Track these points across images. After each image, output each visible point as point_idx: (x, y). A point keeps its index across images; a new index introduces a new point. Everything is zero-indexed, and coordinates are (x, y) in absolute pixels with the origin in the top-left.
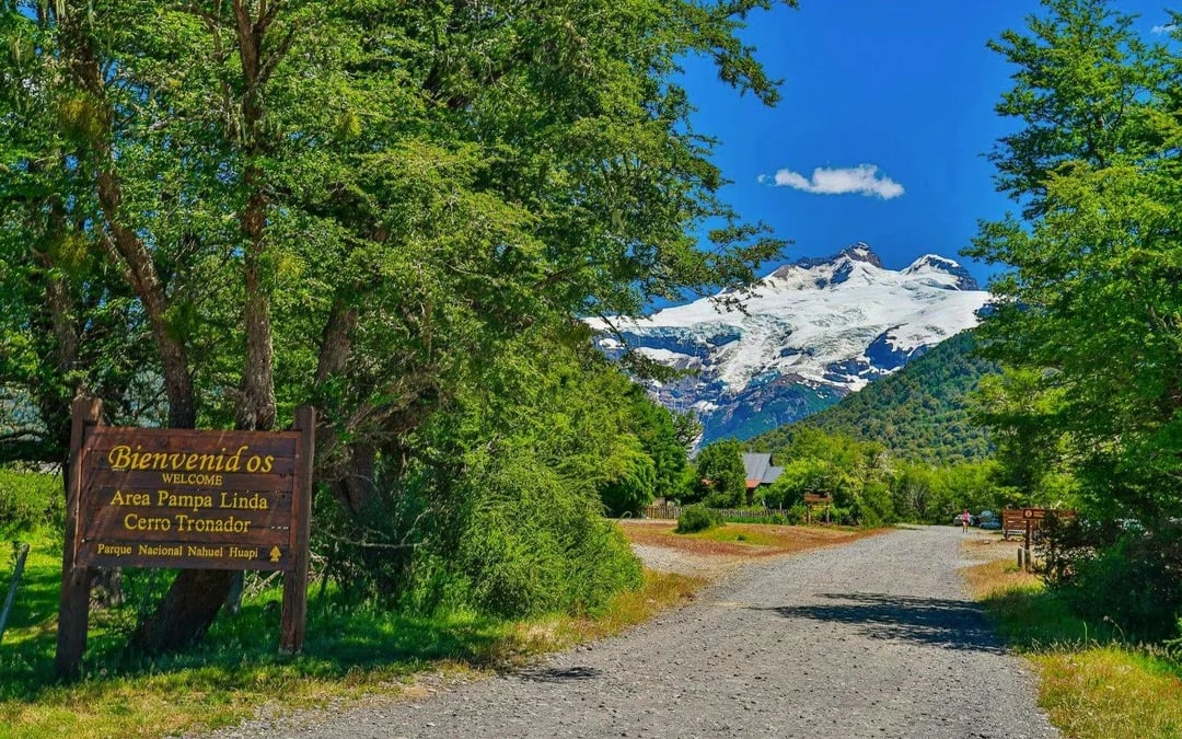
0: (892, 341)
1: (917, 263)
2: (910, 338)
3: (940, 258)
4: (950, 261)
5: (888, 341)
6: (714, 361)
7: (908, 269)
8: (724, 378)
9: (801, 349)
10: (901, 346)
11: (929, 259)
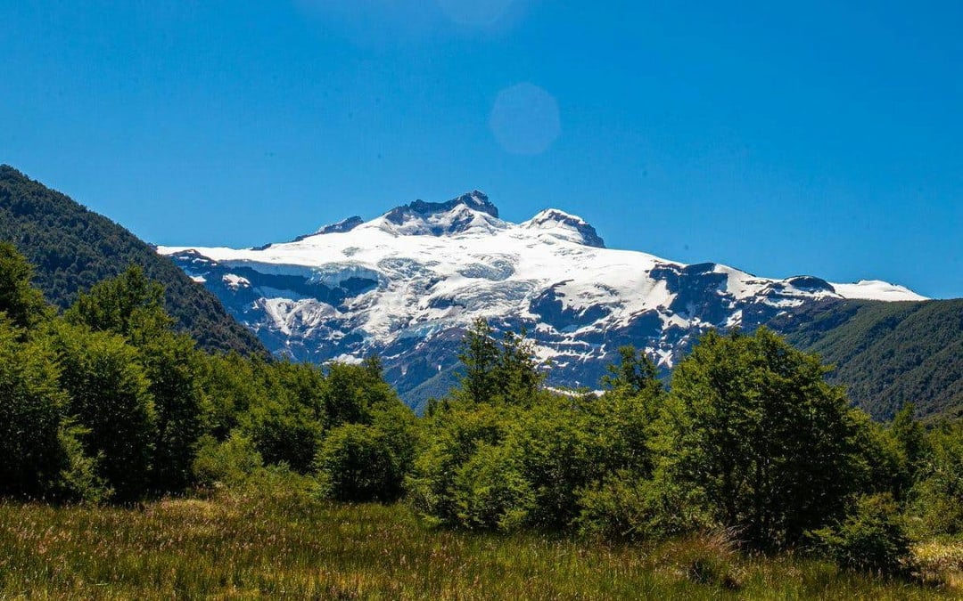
0: (561, 298)
1: (540, 216)
2: (581, 296)
3: (566, 214)
4: (577, 218)
5: (557, 298)
6: (350, 307)
7: (530, 221)
8: (367, 328)
9: (452, 299)
10: (571, 304)
11: (553, 213)
